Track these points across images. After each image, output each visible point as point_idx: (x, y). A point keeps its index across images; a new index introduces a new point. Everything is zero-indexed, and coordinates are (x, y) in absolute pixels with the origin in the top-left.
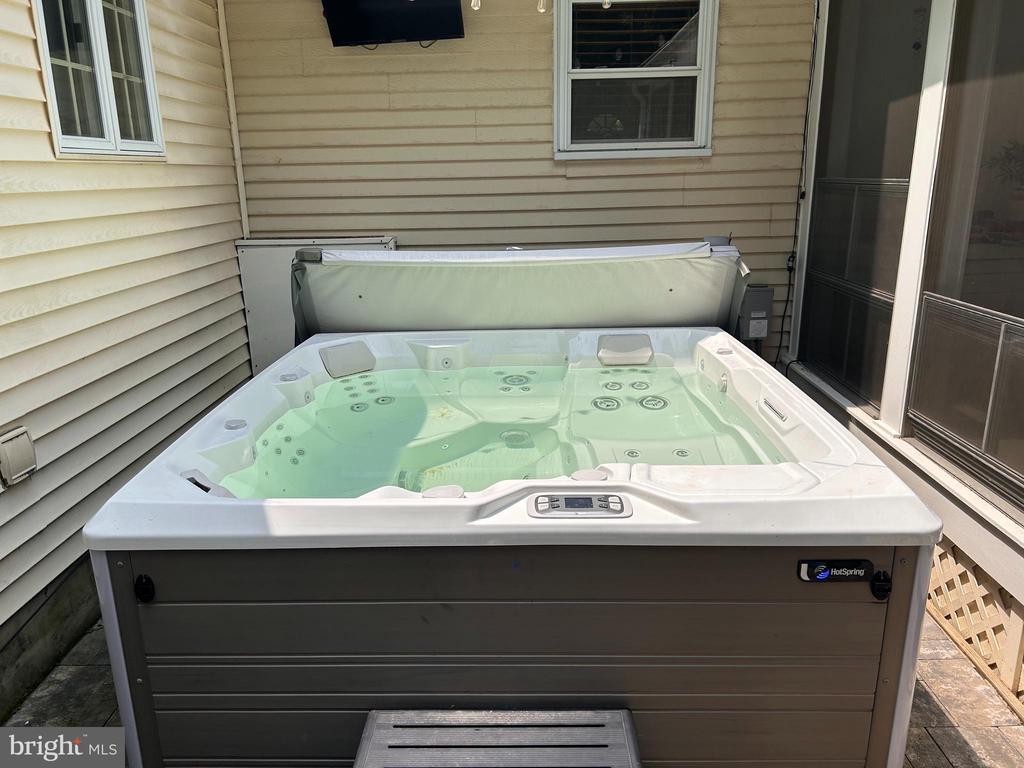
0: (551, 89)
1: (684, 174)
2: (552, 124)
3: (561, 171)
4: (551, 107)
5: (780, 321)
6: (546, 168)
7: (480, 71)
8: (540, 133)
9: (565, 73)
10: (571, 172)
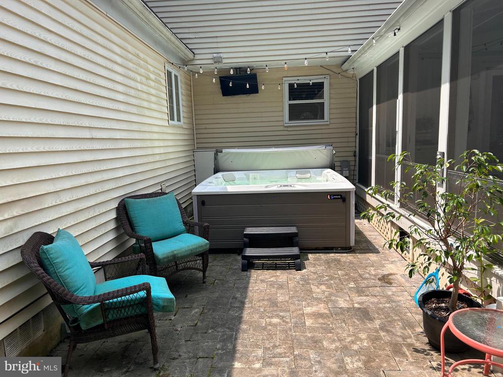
0: (283, 106)
1: (322, 129)
2: (283, 116)
3: (286, 129)
4: (283, 111)
5: (353, 171)
6: (282, 128)
7: (263, 102)
8: (280, 119)
9: (287, 102)
10: (289, 129)
